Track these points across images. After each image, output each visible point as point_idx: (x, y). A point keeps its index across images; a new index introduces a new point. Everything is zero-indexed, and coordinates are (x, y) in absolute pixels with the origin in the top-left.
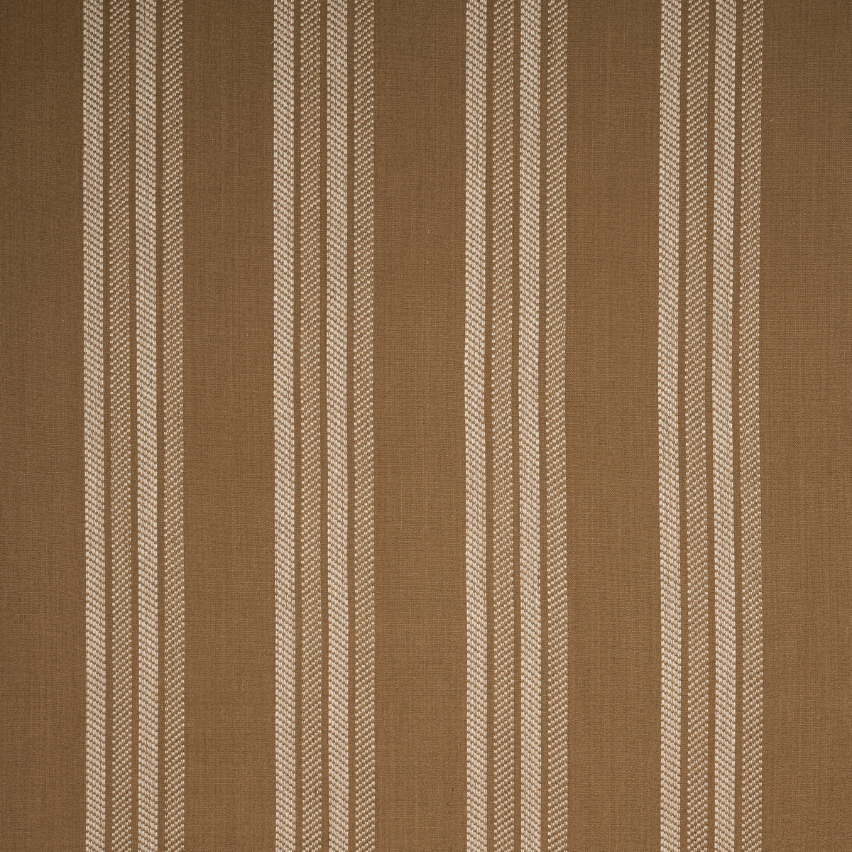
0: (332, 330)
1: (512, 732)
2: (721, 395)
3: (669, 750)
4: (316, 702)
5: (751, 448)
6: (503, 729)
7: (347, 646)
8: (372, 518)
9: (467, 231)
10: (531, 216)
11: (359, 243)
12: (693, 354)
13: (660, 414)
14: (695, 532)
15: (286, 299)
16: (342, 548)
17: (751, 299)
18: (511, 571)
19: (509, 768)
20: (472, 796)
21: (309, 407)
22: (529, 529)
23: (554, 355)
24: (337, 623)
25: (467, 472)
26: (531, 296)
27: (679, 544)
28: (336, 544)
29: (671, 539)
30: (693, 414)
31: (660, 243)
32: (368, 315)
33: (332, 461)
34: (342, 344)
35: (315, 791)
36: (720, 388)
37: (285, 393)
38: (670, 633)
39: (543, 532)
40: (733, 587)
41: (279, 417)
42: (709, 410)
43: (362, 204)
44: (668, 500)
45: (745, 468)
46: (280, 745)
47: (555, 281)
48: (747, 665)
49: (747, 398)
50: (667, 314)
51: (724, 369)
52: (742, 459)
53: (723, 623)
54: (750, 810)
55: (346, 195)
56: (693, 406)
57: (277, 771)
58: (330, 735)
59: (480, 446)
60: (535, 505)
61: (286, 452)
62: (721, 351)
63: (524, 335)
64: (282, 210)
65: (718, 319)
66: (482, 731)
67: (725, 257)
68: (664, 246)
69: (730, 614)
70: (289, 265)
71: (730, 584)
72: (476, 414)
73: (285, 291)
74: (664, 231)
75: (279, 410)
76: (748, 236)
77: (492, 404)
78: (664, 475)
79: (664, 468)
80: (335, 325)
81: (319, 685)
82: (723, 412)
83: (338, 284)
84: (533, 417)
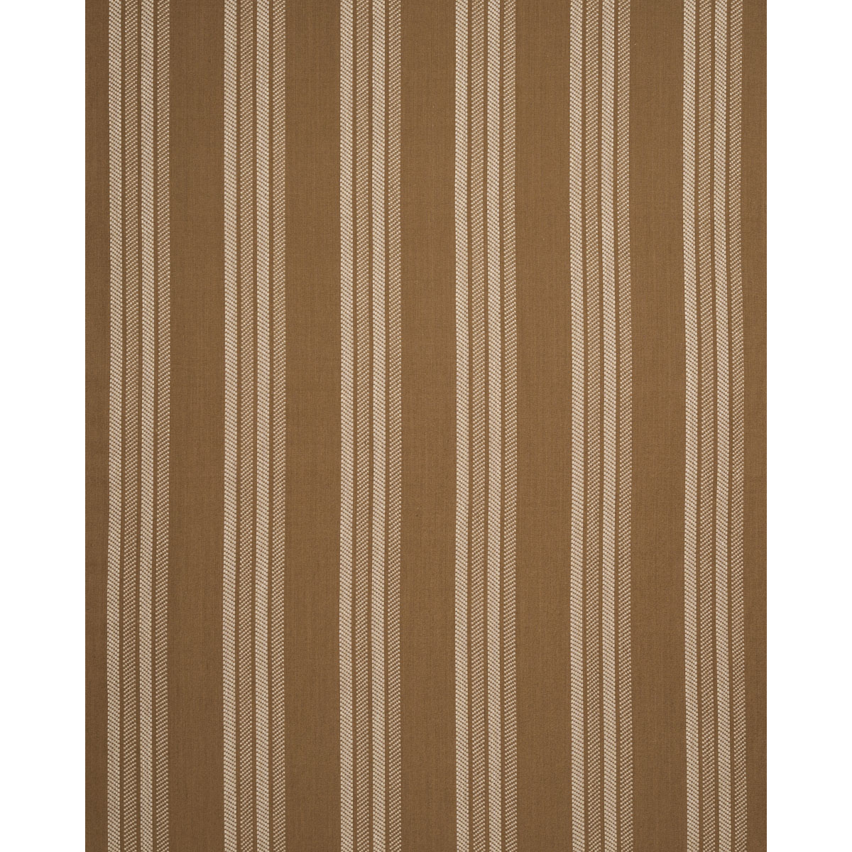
0: (375, 165)
1: (484, 406)
2: (606, 206)
3: (577, 416)
4: (366, 389)
5: (624, 237)
6: (478, 404)
7: (385, 354)
8: (399, 278)
9: (456, 107)
10: (495, 98)
11: (392, 113)
12: (590, 181)
13: (571, 217)
14: (592, 287)
15: (347, 146)
16: (382, 296)
17: (624, 149)
18: (483, 310)
19: (482, 427)
20: (459, 445)
21: (361, 211)
22: (493, 285)
23: (508, 181)
24: (378, 341)
25: (457, 250)
26: (494, 146)
27: (582, 294)
28: (378, 293)
29: (578, 291)
30: (590, 217)
31: (571, 116)
32: (397, 156)
33: (376, 244)
34: (381, 174)
35: (365, 442)
36: (606, 202)
37: (347, 202)
39: (502, 286)
41: (343, 217)
42: (600, 215)
43: (393, 90)
44: (576, 268)
45: (621, 249)
46: (344, 414)
47: (509, 137)
48: (623, 366)
49: (622, 208)
50: (575, 158)
51: (609, 190)
54: (625, 452)
55: (384, 84)
56: (590, 212)
57: (342, 430)
58: (374, 408)
59: (464, 235)
60: (497, 270)
61: (348, 238)
62: (606, 180)
63: (490, 169)
64: (346, 93)
65: (604, 161)
66: (466, 405)
67: (609, 124)
68: (573, 117)
70: (349, 126)
71: (612, 318)
72: (462, 216)
73: (347, 141)
74: (573, 109)
75: (343, 213)
76: (622, 112)
77: (471, 210)
78: (573, 253)
79: (573, 249)
80: (377, 162)
81: (368, 378)
82: (608, 216)
83: (379, 137)
84: (496, 218)
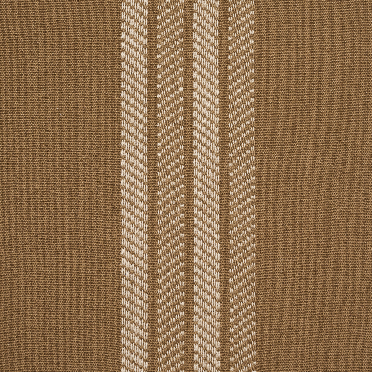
2: (204, 42)
5: (243, 112)
13: (123, 65)
14: (168, 222)
27: (146, 237)
29: (136, 231)
30: (167, 65)
36: (204, 32)
38: (133, 357)
40: (218, 296)
42: (189, 61)
44: (133, 179)
45: (235, 138)
49: (238, 47)
52: (230, 126)
53: (205, 344)
56: (168, 55)
69: (214, 331)
71: (214, 292)
78: (127, 146)
79: (128, 136)
82: (207, 65)
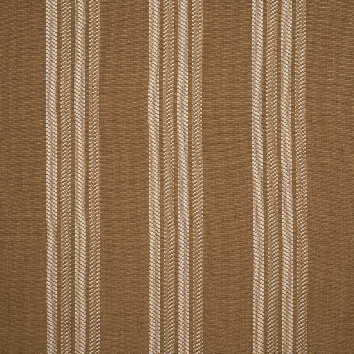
0: (77, 76)
1: (174, 293)
2: (285, 113)
3: (257, 303)
4: (69, 276)
5: (301, 141)
6: (168, 291)
7: (85, 246)
8: (99, 177)
9: (150, 24)
10: (184, 16)
11: (92, 30)
12: (270, 90)
13: (253, 122)
14: (271, 185)
15: (52, 59)
16: (83, 194)
17: (301, 61)
18: (173, 206)
19: (172, 311)
20: (152, 327)
21: (65, 118)
22: (183, 184)
23: (196, 91)
24: (80, 234)
25: (150, 153)
26: (184, 59)
27: (263, 192)
28: (79, 191)
29: (259, 189)
30: (270, 122)
31: (253, 31)
32: (97, 69)
33: (77, 147)
34: (82, 84)
35: (68, 324)
36: (285, 109)
37: (52, 110)
38: (258, 240)
39: (190, 185)
40: (292, 215)
41: (49, 123)
42: (279, 120)
43: (93, 9)
44: (257, 169)
45: (298, 151)
46: (49, 299)
47: (197, 51)
48: (299, 257)
49: (299, 114)
50: (256, 69)
51: (287, 99)
52: (296, 147)
53: (287, 235)
54: (301, 335)
55: (85, 4)
56: (270, 118)
57: (47, 313)
58: (76, 294)
59: (157, 139)
60: (186, 171)
61: (52, 141)
62: (285, 89)
63: (180, 80)
64: (51, 12)
65: (283, 72)
66: (157, 292)
67: (287, 39)
68: (255, 33)
69: (290, 230)
70: (54, 41)
71: (290, 214)
72: (155, 122)
73: (52, 55)
74: (255, 25)
75: (49, 119)
76: (300, 28)
77: (163, 116)
78: (255, 155)
79: (255, 151)
80: (79, 74)
81: (70, 267)
82: (287, 122)
83: (81, 52)
84: (185, 123)
